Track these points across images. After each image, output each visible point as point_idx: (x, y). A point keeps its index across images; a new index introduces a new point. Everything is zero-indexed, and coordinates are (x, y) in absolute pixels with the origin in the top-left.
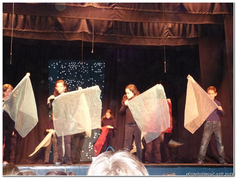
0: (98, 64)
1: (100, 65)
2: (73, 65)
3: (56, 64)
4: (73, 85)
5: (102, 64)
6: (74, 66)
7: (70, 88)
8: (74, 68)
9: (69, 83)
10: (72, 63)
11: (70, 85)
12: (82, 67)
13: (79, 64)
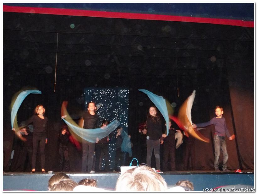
0: (123, 90)
1: (125, 92)
3: (90, 91)
4: (104, 108)
5: (127, 90)
7: (101, 110)
8: (104, 94)
10: (102, 90)
11: (102, 107)
12: (111, 93)
13: (109, 91)
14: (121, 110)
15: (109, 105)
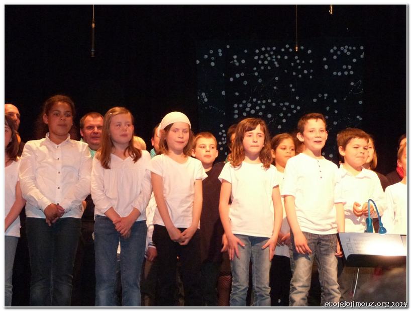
0: (342, 48)
1: (349, 53)
2: (267, 55)
3: (216, 53)
5: (354, 48)
6: (269, 59)
8: (271, 63)
9: (258, 108)
10: (263, 49)
11: (261, 114)
12: (295, 61)
13: (287, 52)
14: (335, 123)
15: (287, 104)
